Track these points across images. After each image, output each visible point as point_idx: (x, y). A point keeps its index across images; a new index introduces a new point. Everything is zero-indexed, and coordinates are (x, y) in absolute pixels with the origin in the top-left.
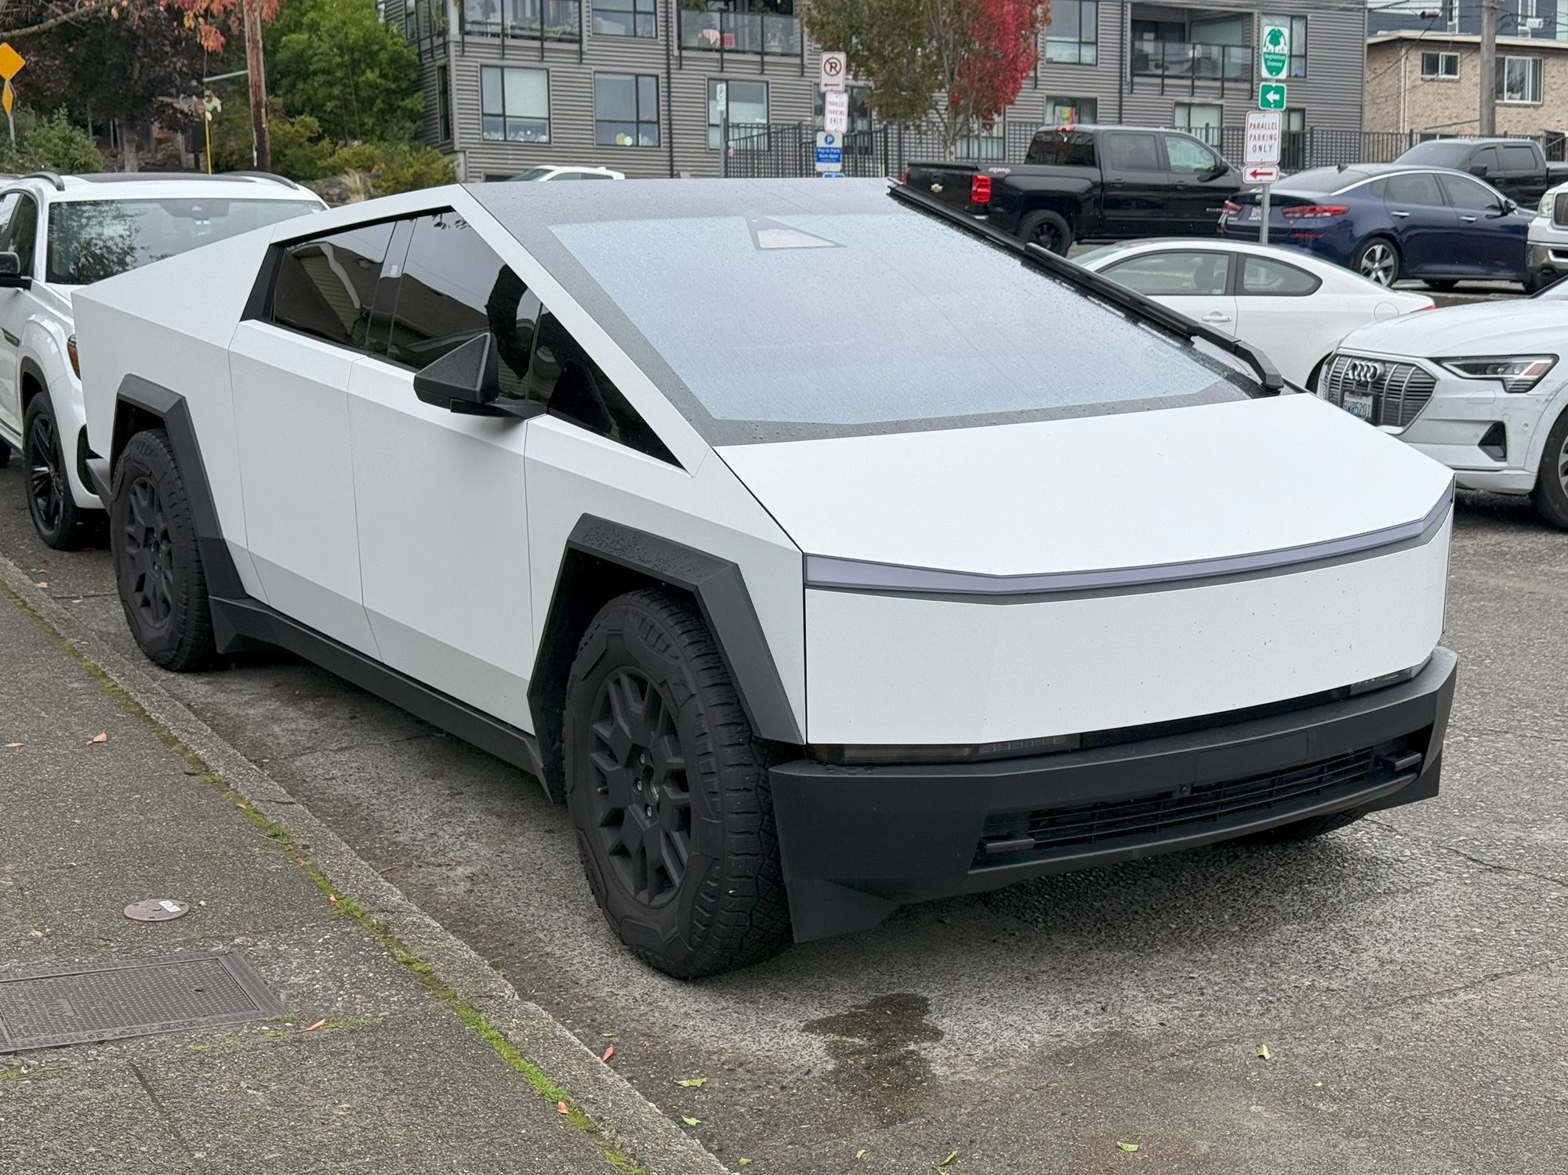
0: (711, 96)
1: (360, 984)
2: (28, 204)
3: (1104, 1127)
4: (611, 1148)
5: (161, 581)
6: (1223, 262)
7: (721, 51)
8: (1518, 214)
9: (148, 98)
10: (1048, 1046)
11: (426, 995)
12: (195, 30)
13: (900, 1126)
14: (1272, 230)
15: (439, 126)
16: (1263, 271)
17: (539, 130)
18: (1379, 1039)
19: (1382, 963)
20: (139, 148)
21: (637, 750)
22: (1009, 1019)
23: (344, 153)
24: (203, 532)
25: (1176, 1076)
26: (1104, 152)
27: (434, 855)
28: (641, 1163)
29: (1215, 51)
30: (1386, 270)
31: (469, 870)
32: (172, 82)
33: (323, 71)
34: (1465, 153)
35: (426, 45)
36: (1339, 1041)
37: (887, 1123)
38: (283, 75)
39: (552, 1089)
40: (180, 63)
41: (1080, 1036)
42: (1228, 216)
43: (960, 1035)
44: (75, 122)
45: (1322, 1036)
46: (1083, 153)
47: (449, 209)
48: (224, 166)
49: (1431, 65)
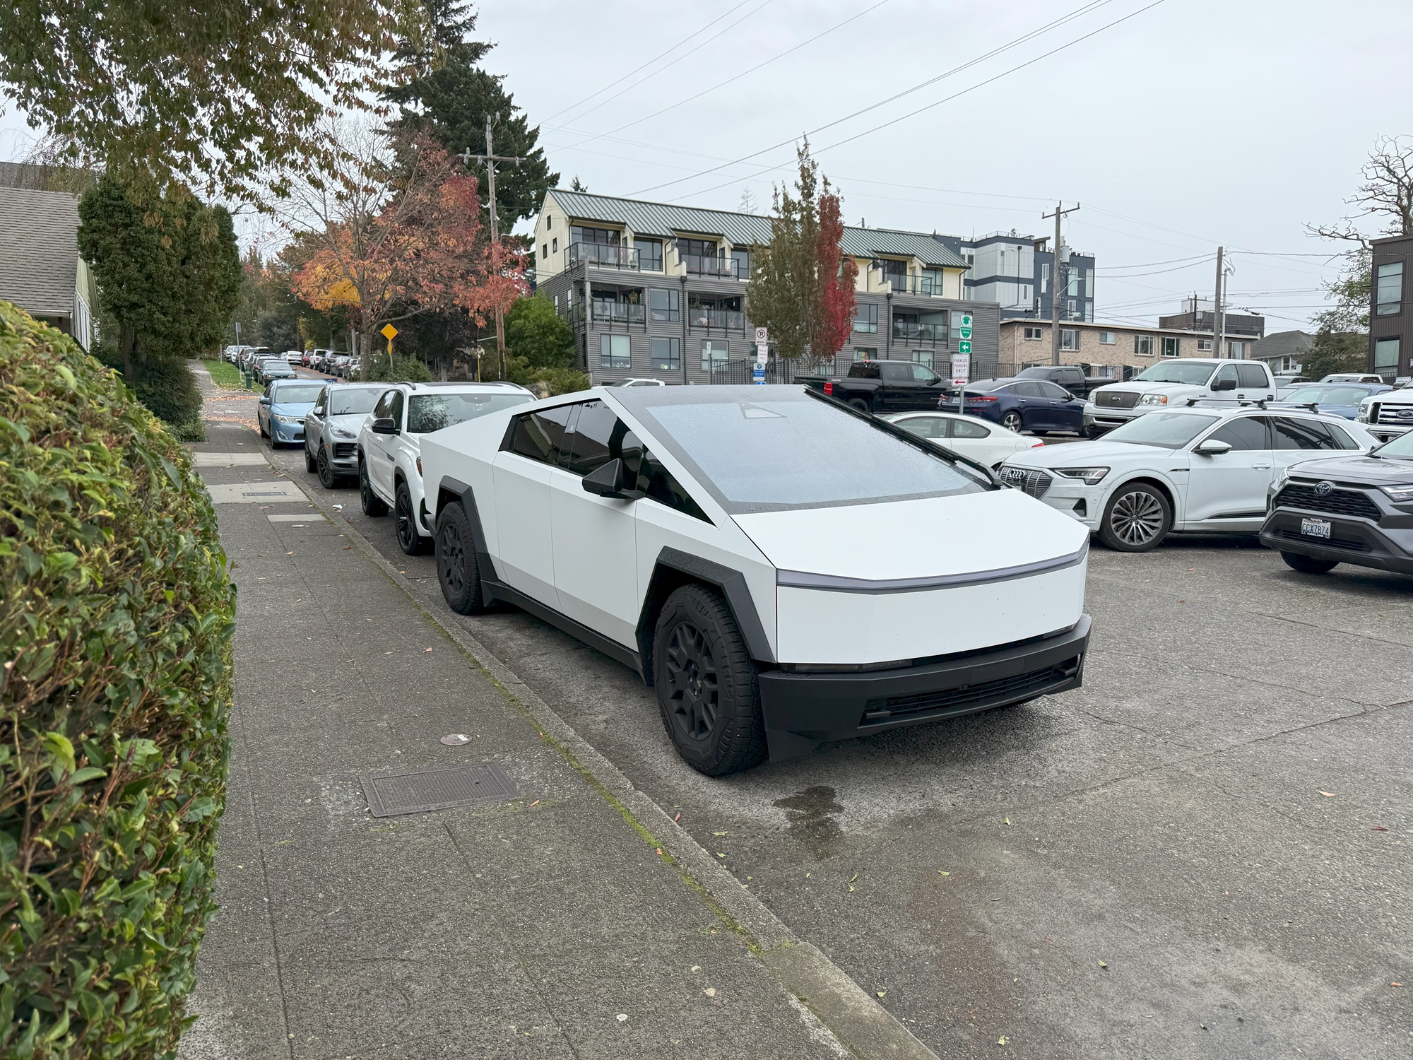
0: (704, 347)
1: (556, 781)
2: (399, 396)
3: (930, 862)
4: (685, 875)
5: (458, 572)
6: (945, 422)
7: (708, 327)
8: (1077, 401)
9: (452, 348)
10: (897, 816)
11: (589, 787)
12: (474, 318)
13: (827, 860)
14: (965, 408)
15: (582, 360)
16: (961, 427)
17: (626, 362)
18: (1063, 814)
19: (1059, 772)
20: (448, 371)
21: (690, 662)
22: (876, 801)
23: (539, 373)
24: (479, 550)
25: (964, 834)
26: (884, 372)
27: (588, 709)
28: (701, 884)
29: (931, 327)
30: (1015, 426)
31: (605, 717)
32: (463, 341)
33: (531, 337)
34: (1048, 373)
35: (576, 325)
36: (1043, 815)
37: (820, 858)
38: (512, 338)
39: (653, 841)
40: (467, 332)
41: (913, 811)
42: (942, 401)
43: (852, 809)
44: (419, 359)
45: (1035, 812)
46: (874, 372)
47: (599, 399)
48: (486, 379)
49: (1029, 334)
